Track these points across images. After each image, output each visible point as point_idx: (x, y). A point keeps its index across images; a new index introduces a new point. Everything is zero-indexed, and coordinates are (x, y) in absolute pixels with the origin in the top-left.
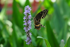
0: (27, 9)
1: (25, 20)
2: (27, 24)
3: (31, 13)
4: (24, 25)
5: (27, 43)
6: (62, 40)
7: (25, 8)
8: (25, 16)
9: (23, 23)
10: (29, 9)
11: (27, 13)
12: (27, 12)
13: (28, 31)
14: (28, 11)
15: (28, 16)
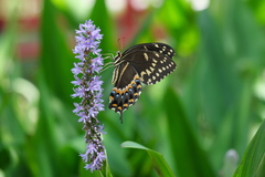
0: (87, 35)
1: (80, 75)
2: (87, 93)
3: (100, 50)
4: (74, 95)
5: (87, 167)
6: (232, 153)
7: (78, 32)
8: (78, 61)
9: (71, 89)
10: (93, 34)
11: (86, 51)
12: (84, 47)
13: (92, 118)
14: (88, 41)
15: (90, 63)
